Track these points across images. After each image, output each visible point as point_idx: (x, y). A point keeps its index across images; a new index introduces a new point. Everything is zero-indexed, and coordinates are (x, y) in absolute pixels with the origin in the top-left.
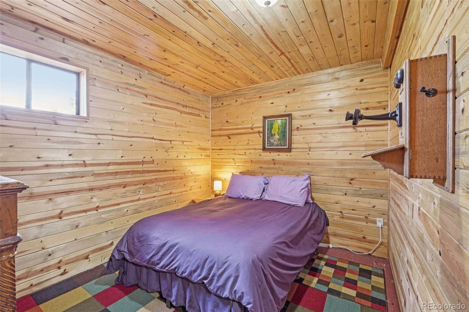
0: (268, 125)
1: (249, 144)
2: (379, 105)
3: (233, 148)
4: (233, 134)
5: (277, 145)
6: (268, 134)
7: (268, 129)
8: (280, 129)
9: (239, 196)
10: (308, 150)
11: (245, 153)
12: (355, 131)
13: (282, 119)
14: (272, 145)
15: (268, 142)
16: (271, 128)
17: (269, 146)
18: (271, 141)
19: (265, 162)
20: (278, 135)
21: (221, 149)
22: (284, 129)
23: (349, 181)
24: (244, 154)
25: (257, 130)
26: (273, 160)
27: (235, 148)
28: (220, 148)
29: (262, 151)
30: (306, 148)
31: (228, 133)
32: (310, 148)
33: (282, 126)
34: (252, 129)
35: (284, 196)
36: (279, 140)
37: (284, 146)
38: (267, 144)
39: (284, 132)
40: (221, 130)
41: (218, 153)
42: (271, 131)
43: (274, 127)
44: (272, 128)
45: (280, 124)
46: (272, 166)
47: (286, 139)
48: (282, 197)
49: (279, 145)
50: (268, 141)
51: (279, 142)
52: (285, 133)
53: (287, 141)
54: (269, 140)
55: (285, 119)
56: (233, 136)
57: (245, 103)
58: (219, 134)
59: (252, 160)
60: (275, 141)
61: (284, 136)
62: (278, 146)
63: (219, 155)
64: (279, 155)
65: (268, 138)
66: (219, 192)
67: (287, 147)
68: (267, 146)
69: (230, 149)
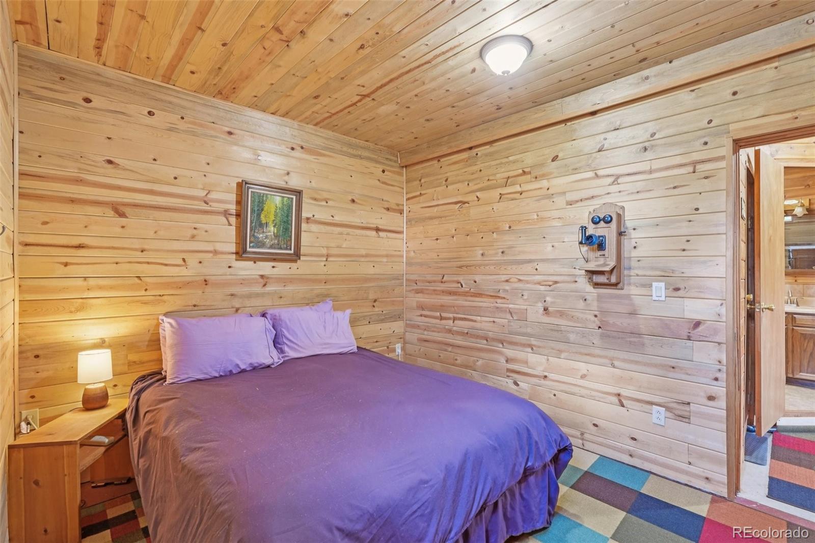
0: (253, 202)
1: (196, 238)
2: (397, 208)
3: (137, 246)
4: (136, 206)
5: (271, 247)
6: (251, 222)
7: (253, 211)
8: (279, 215)
9: (230, 368)
10: (325, 259)
11: (184, 260)
12: (378, 236)
13: (283, 197)
14: (262, 245)
15: (252, 239)
16: (258, 210)
17: (253, 247)
18: (258, 238)
19: (243, 282)
20: (274, 226)
21: (80, 247)
22: (287, 216)
23: (371, 304)
24: (181, 262)
25: (222, 207)
26: (262, 276)
27: (146, 247)
28: (76, 241)
29: (234, 256)
30: (322, 256)
31: (115, 200)
32: (328, 256)
33: (282, 209)
34: (206, 203)
35: (327, 341)
36: (276, 236)
37: (286, 249)
38: (251, 242)
39: (286, 223)
40: (79, 181)
41: (65, 260)
42: (259, 215)
43: (265, 209)
44: (262, 210)
45: (279, 204)
46: (258, 289)
47: (291, 237)
48: (325, 344)
49: (277, 246)
50: (252, 236)
51: (276, 241)
52: (288, 224)
53: (291, 240)
54: (254, 235)
55: (288, 198)
56: (137, 210)
57: (183, 131)
58: (72, 196)
59: (207, 278)
60: (266, 237)
61: (287, 230)
62: (275, 248)
63: (66, 265)
64: (273, 267)
65: (251, 230)
66: (103, 384)
67: (292, 252)
68: (250, 247)
69: (123, 249)
